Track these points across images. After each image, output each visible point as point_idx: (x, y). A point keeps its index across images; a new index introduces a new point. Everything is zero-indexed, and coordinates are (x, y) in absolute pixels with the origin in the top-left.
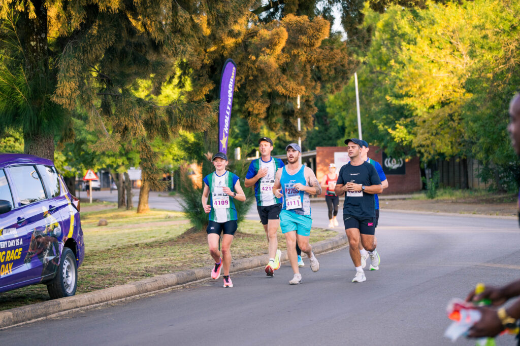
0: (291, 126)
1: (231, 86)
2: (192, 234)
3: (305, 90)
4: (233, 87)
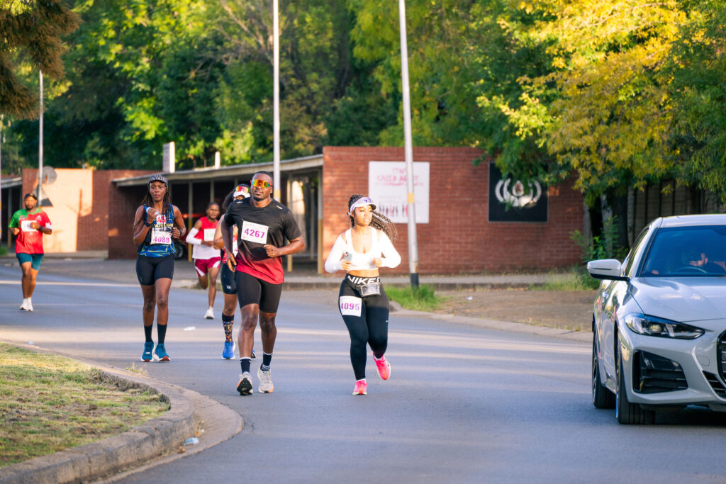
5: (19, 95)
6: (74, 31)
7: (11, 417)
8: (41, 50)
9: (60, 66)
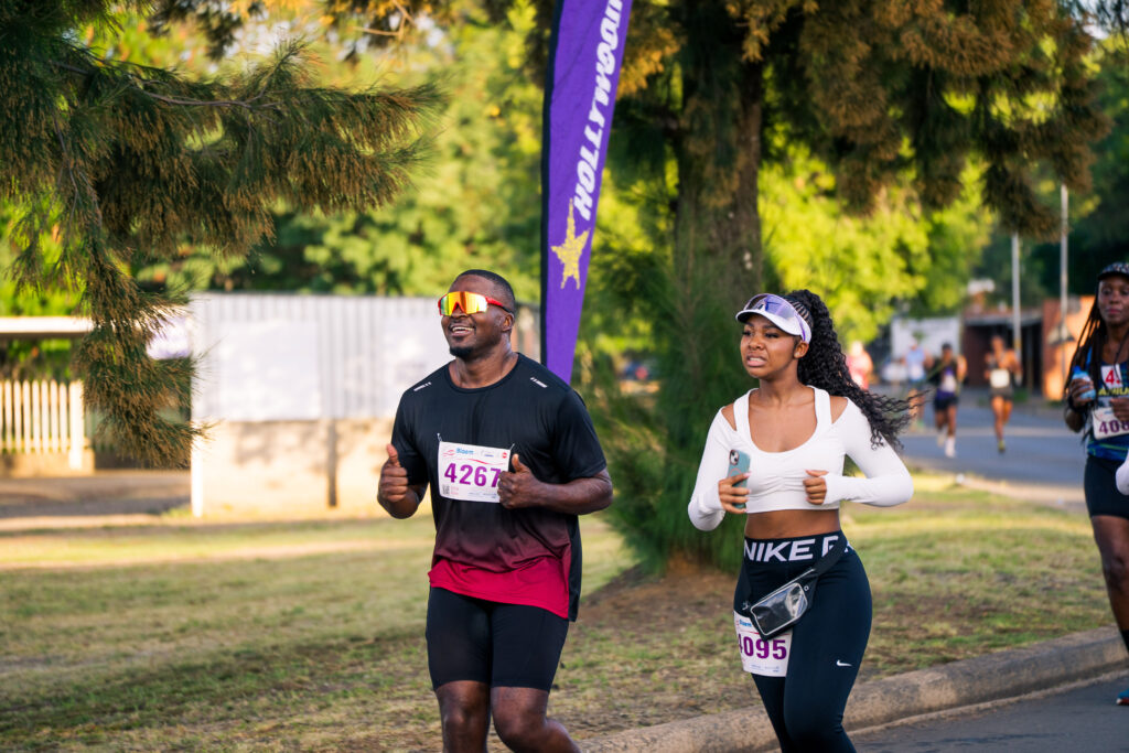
0: (1011, 189)
1: (613, 27)
2: (623, 592)
3: (1010, 46)
4: (619, 31)
5: (1040, 215)
6: (1104, 136)
7: (1043, 586)
8: (1066, 163)
9: (1087, 179)
